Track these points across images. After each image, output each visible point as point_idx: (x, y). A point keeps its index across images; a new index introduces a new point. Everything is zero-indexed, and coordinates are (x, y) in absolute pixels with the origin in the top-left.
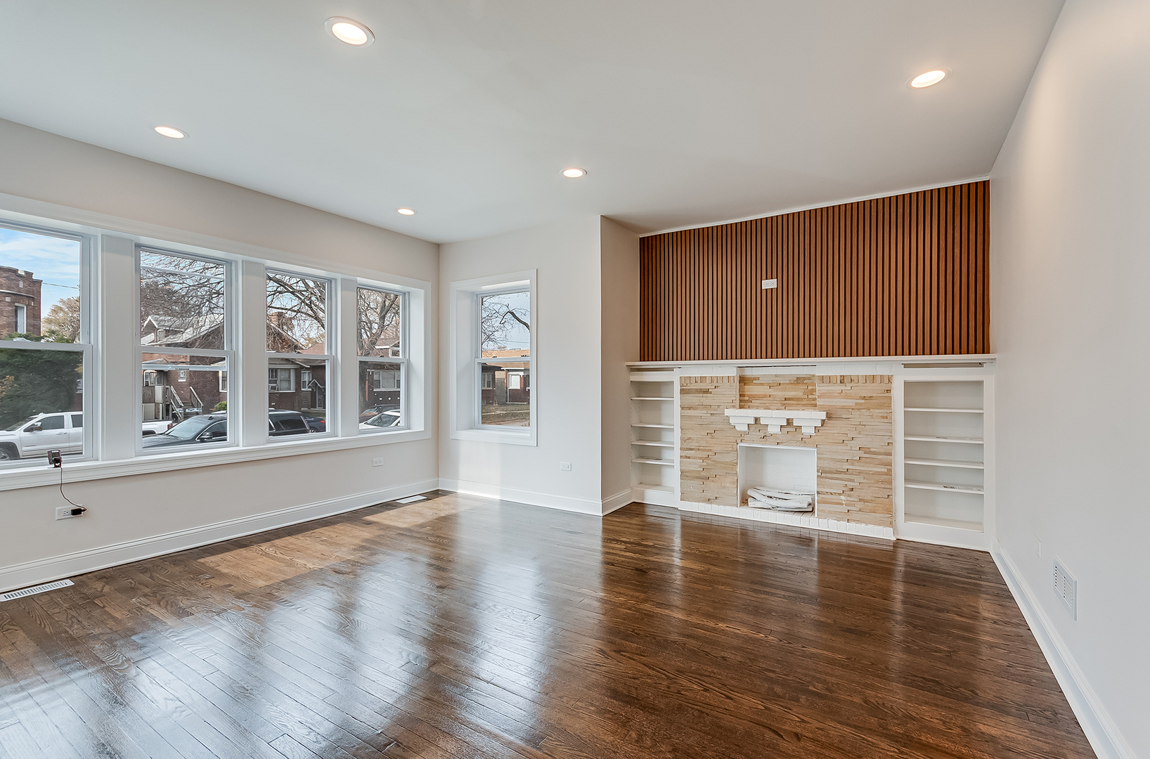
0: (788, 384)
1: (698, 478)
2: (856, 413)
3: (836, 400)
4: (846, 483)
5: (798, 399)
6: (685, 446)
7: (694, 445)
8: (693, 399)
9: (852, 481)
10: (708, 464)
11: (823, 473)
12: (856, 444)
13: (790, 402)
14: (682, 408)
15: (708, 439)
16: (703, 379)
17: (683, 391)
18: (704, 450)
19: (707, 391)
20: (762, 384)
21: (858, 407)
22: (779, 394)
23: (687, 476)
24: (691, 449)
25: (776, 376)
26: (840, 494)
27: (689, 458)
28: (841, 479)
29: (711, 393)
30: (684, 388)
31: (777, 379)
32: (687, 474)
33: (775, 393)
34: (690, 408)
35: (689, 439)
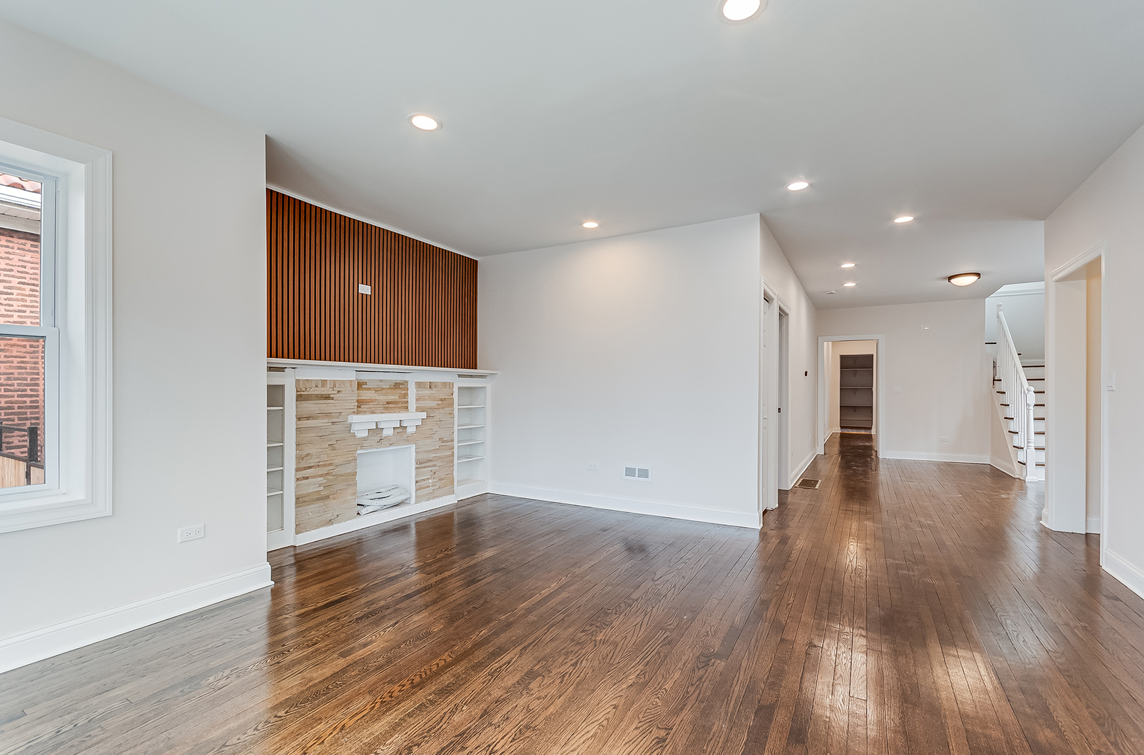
0: (388, 389)
1: (318, 499)
2: (437, 411)
3: (427, 402)
4: (432, 468)
5: (396, 403)
6: (303, 465)
7: (312, 462)
8: (311, 407)
9: (435, 466)
10: (330, 481)
11: (420, 464)
12: (437, 437)
13: (390, 405)
14: (299, 419)
15: (328, 452)
16: (324, 382)
17: (300, 398)
18: (325, 465)
19: (327, 397)
20: (369, 389)
21: (438, 407)
22: (383, 398)
23: (305, 502)
24: (310, 467)
25: (381, 381)
26: (428, 479)
27: (307, 478)
28: (430, 467)
29: (333, 399)
30: (302, 393)
31: (381, 383)
32: (304, 499)
33: (379, 398)
34: (308, 418)
35: (308, 455)
